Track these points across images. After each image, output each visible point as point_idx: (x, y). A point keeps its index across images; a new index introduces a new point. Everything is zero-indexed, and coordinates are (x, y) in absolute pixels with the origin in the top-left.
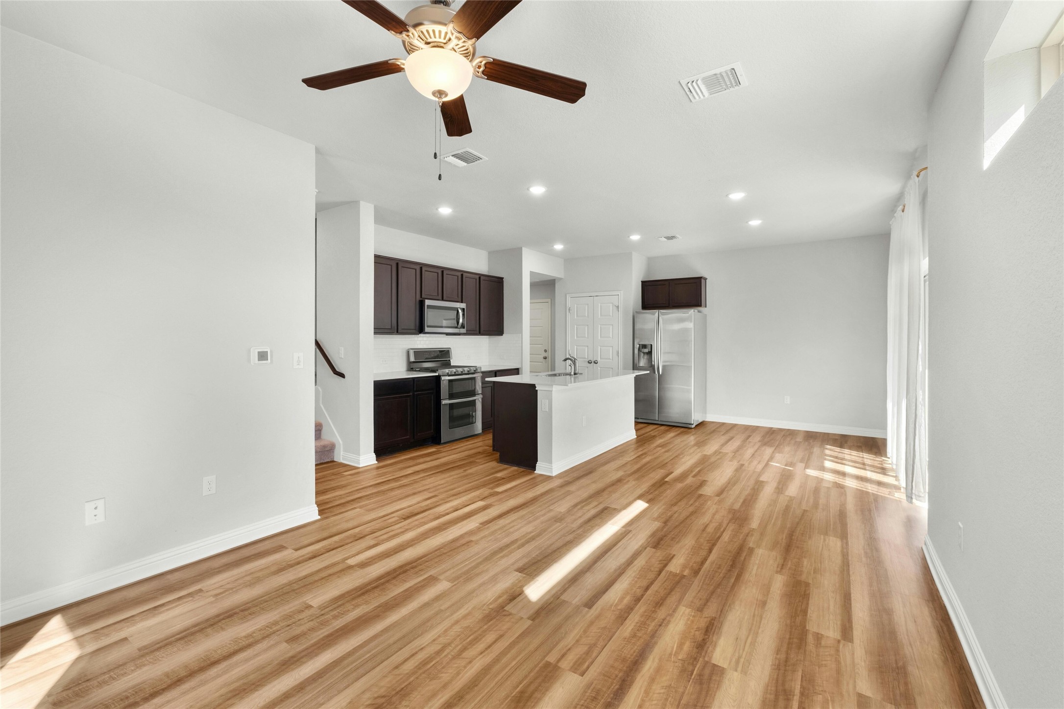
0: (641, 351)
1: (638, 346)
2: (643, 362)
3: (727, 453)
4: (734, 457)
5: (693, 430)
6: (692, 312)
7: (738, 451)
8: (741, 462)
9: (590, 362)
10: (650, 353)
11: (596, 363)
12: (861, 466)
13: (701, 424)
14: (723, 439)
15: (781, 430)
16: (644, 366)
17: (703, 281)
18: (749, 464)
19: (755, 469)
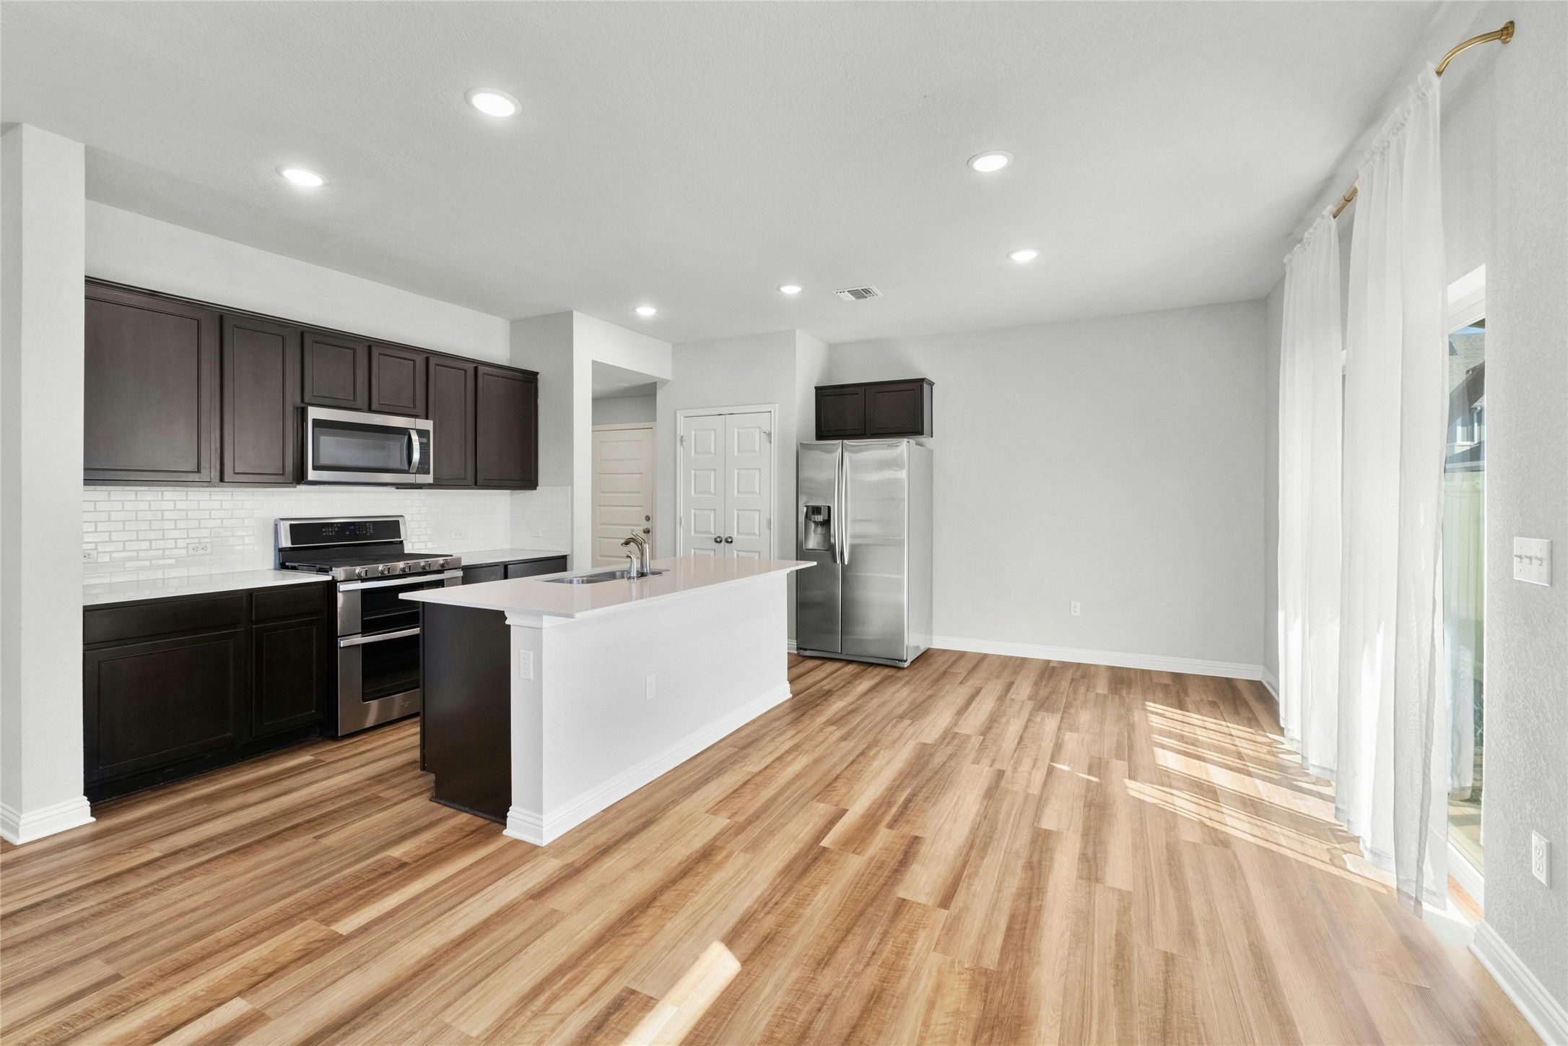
0: (810, 520)
1: (805, 509)
2: (813, 542)
3: (969, 736)
4: (982, 748)
5: (906, 671)
6: (904, 446)
7: (990, 727)
8: (998, 766)
9: (718, 541)
10: (826, 523)
11: (729, 541)
12: (1236, 763)
13: (925, 657)
14: (961, 694)
15: (1065, 666)
16: (815, 547)
17: (926, 387)
18: (1015, 769)
19: (1028, 786)
